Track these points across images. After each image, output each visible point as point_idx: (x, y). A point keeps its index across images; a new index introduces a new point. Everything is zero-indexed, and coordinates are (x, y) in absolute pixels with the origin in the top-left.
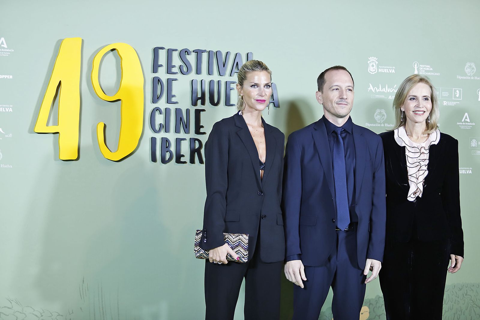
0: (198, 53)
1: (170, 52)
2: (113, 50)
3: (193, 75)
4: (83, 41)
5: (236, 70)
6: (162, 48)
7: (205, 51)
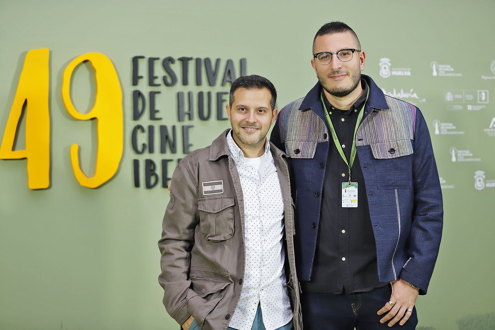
0: (184, 61)
1: (151, 61)
2: (86, 61)
3: (179, 87)
4: (51, 53)
5: (228, 79)
6: (142, 57)
7: (191, 59)
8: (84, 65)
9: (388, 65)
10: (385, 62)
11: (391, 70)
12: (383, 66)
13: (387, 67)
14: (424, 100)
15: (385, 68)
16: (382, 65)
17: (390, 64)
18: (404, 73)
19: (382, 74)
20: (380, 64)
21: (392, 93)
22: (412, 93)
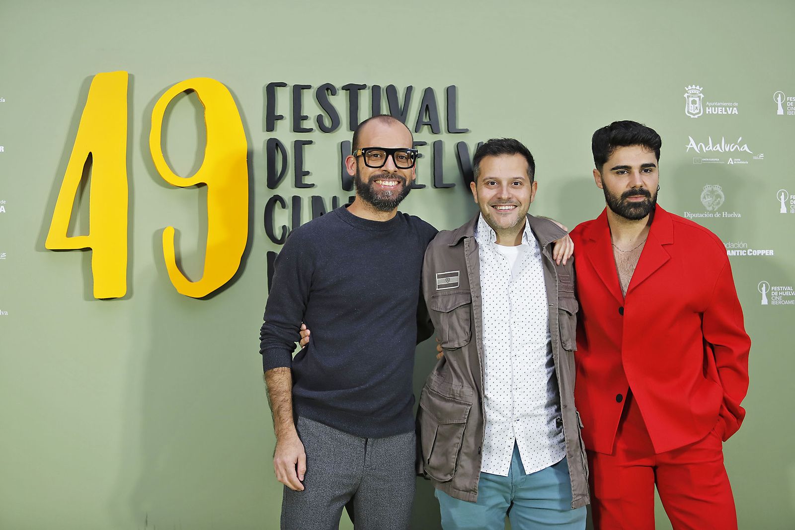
0: (353, 90)
1: (298, 90)
2: (189, 92)
3: (343, 133)
4: (131, 79)
5: (426, 120)
6: (283, 85)
7: (364, 87)
8: (186, 98)
9: (699, 97)
10: (694, 92)
11: (704, 107)
12: (691, 99)
13: (697, 99)
14: (762, 155)
15: (694, 102)
16: (688, 97)
17: (702, 96)
18: (726, 111)
19: (688, 112)
20: (686, 95)
21: (707, 144)
22: (741, 145)
